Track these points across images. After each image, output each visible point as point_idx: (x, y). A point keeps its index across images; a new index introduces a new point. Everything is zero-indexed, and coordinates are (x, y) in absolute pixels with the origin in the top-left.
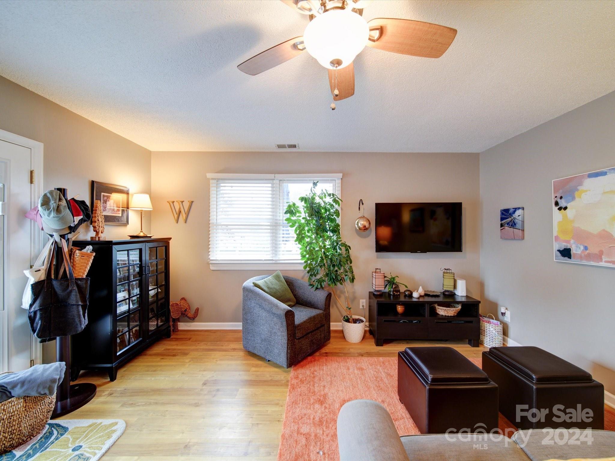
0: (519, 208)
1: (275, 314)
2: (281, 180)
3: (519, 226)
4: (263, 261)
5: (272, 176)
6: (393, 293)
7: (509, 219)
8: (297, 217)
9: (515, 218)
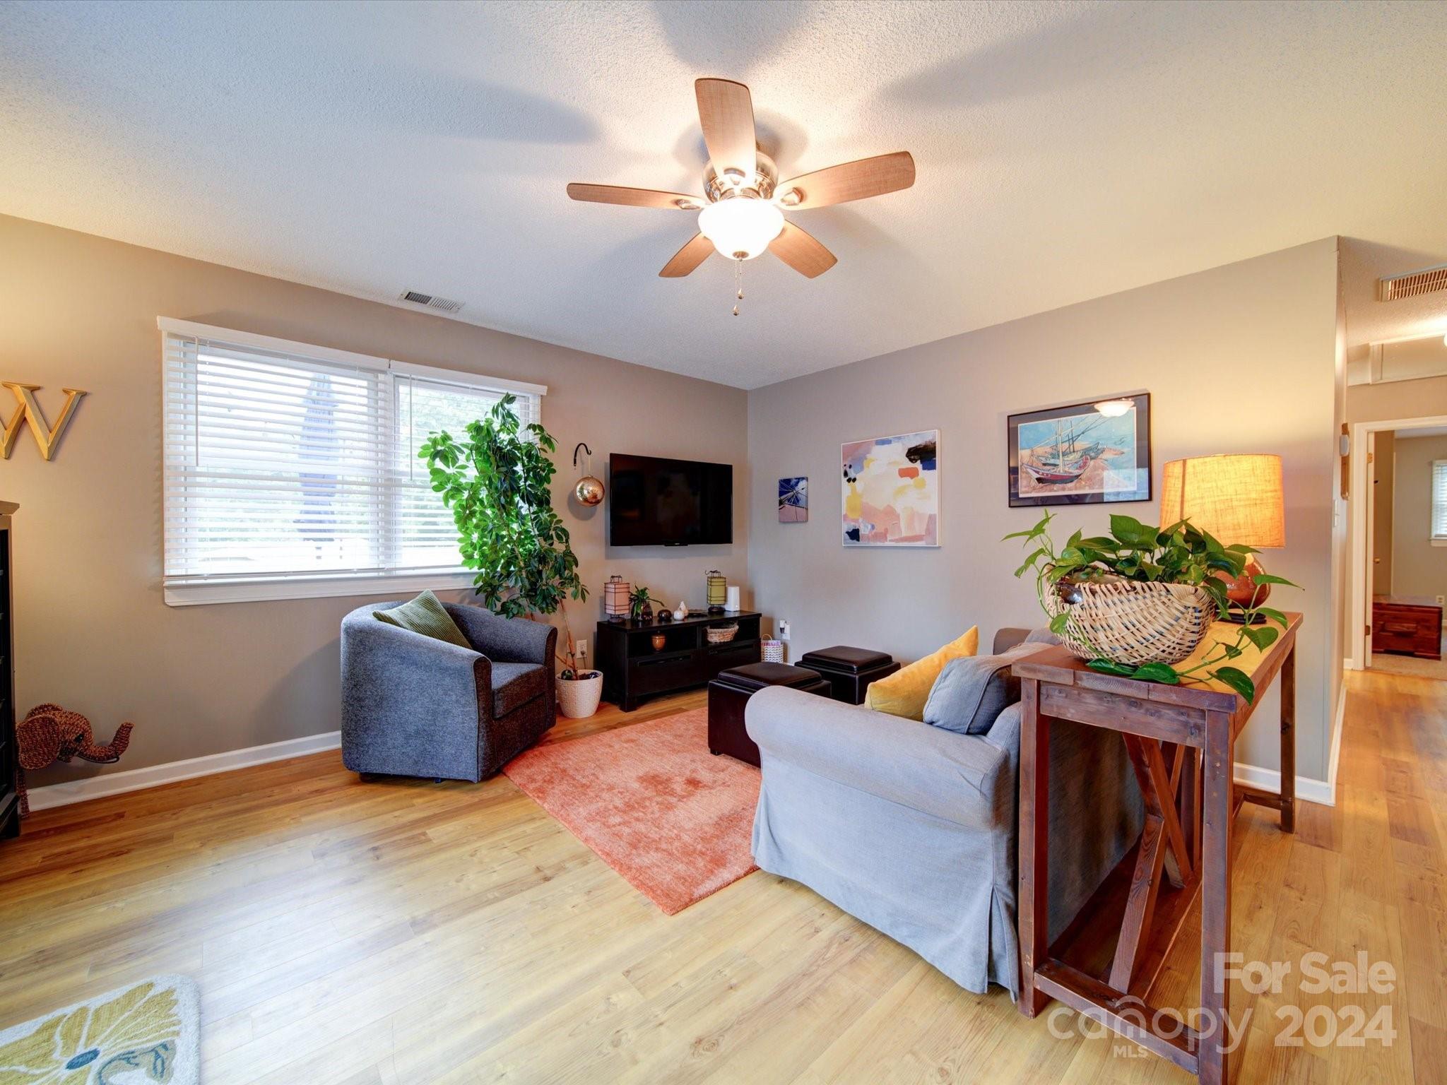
0: (803, 479)
1: (447, 669)
2: (397, 376)
3: (802, 503)
4: (355, 573)
5: (382, 362)
6: (642, 617)
7: (790, 494)
8: (456, 468)
9: (797, 493)
